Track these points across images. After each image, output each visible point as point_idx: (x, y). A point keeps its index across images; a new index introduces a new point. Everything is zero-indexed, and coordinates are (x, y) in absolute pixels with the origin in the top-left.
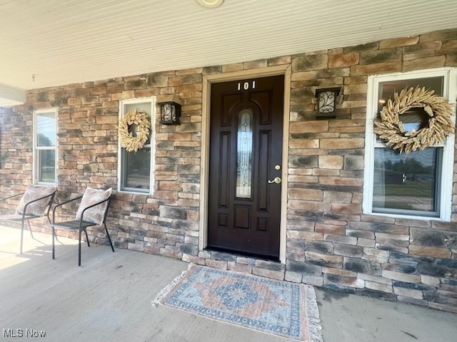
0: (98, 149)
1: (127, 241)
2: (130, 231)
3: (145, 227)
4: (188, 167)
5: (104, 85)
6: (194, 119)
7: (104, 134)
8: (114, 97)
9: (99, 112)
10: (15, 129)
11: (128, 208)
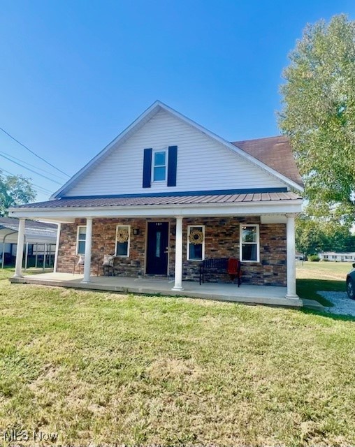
0: (108, 242)
1: (118, 274)
2: (119, 270)
3: (126, 268)
5: (111, 219)
7: (110, 236)
8: (115, 224)
9: (109, 229)
10: (68, 232)
11: (119, 262)
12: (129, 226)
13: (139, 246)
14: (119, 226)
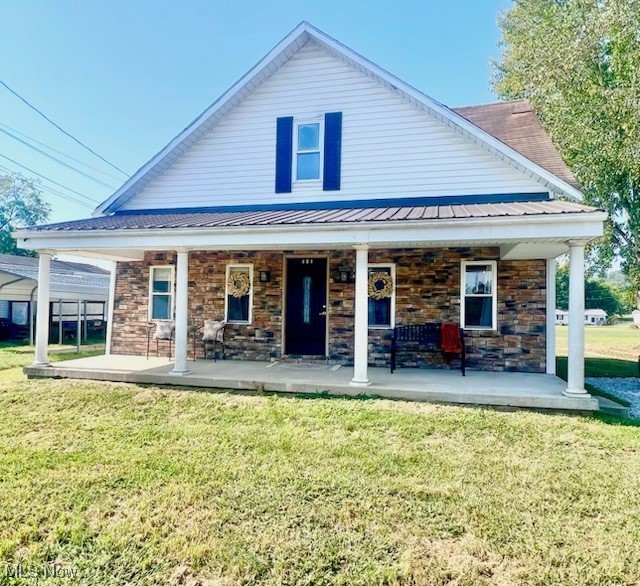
0: (210, 296)
1: (233, 354)
2: (234, 348)
3: (246, 344)
4: (274, 307)
5: (215, 253)
6: (278, 279)
7: (214, 285)
8: (222, 262)
9: (211, 271)
11: (233, 333)
12: (251, 266)
13: (270, 303)
14: (231, 265)
